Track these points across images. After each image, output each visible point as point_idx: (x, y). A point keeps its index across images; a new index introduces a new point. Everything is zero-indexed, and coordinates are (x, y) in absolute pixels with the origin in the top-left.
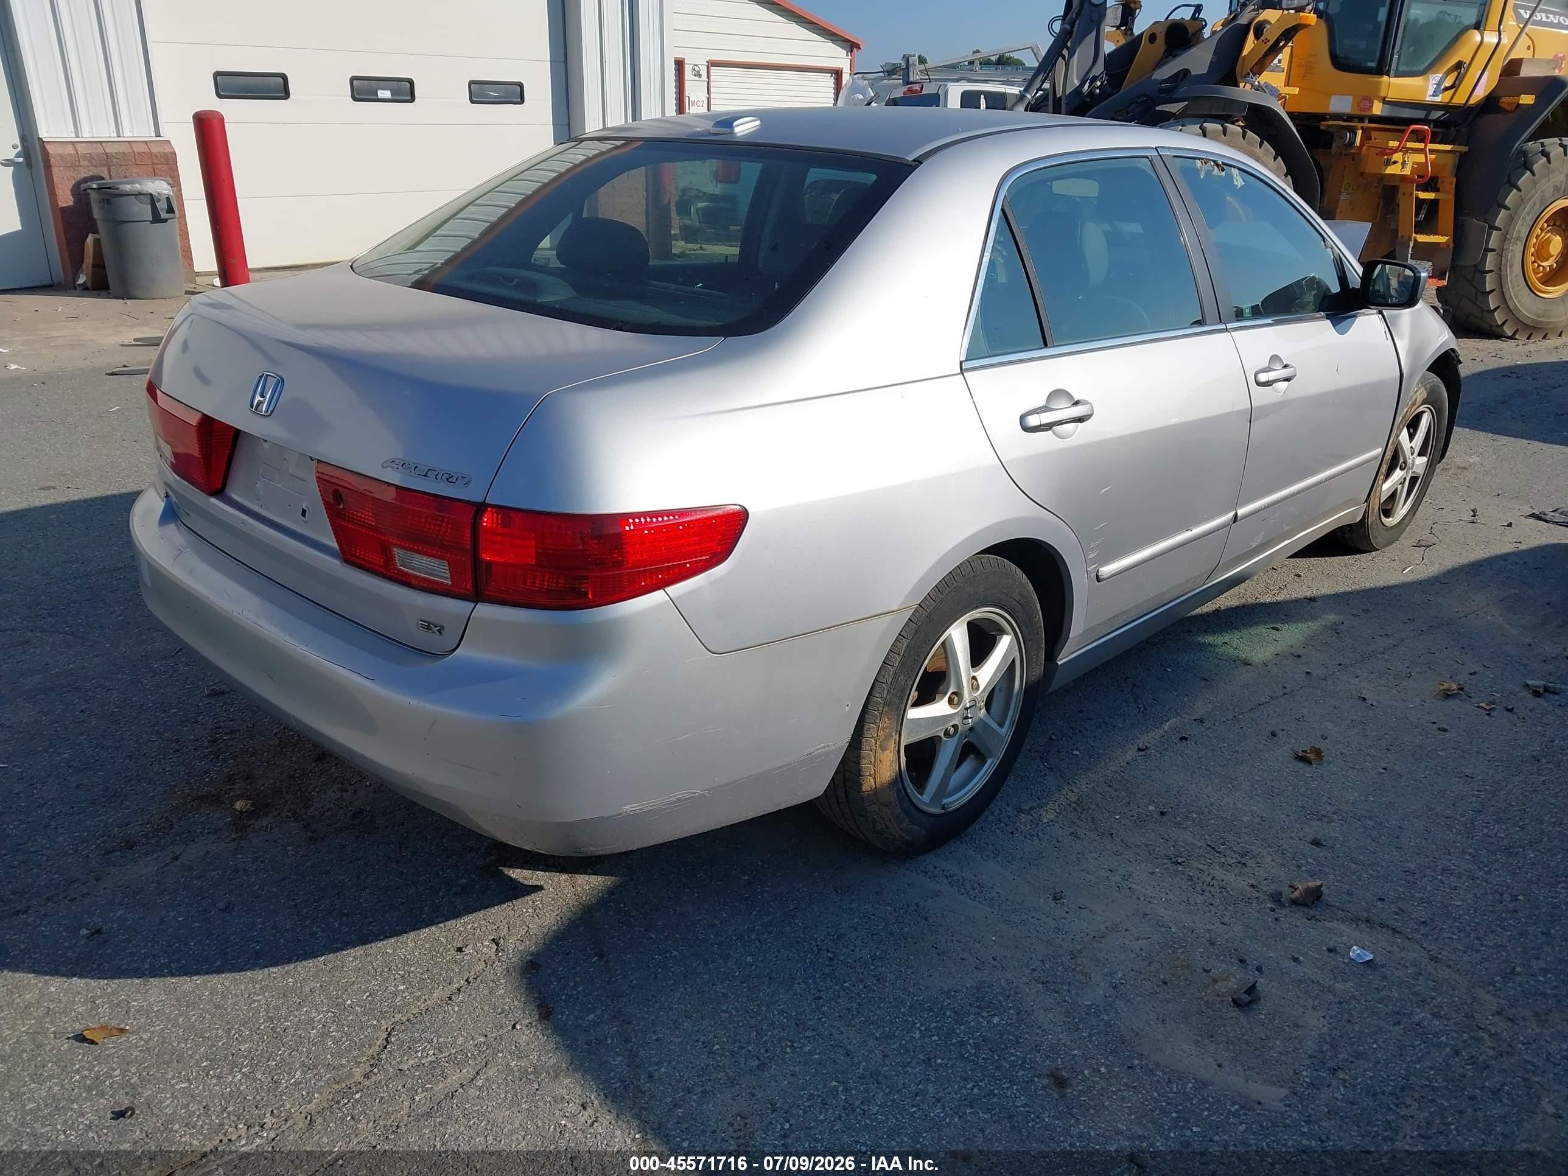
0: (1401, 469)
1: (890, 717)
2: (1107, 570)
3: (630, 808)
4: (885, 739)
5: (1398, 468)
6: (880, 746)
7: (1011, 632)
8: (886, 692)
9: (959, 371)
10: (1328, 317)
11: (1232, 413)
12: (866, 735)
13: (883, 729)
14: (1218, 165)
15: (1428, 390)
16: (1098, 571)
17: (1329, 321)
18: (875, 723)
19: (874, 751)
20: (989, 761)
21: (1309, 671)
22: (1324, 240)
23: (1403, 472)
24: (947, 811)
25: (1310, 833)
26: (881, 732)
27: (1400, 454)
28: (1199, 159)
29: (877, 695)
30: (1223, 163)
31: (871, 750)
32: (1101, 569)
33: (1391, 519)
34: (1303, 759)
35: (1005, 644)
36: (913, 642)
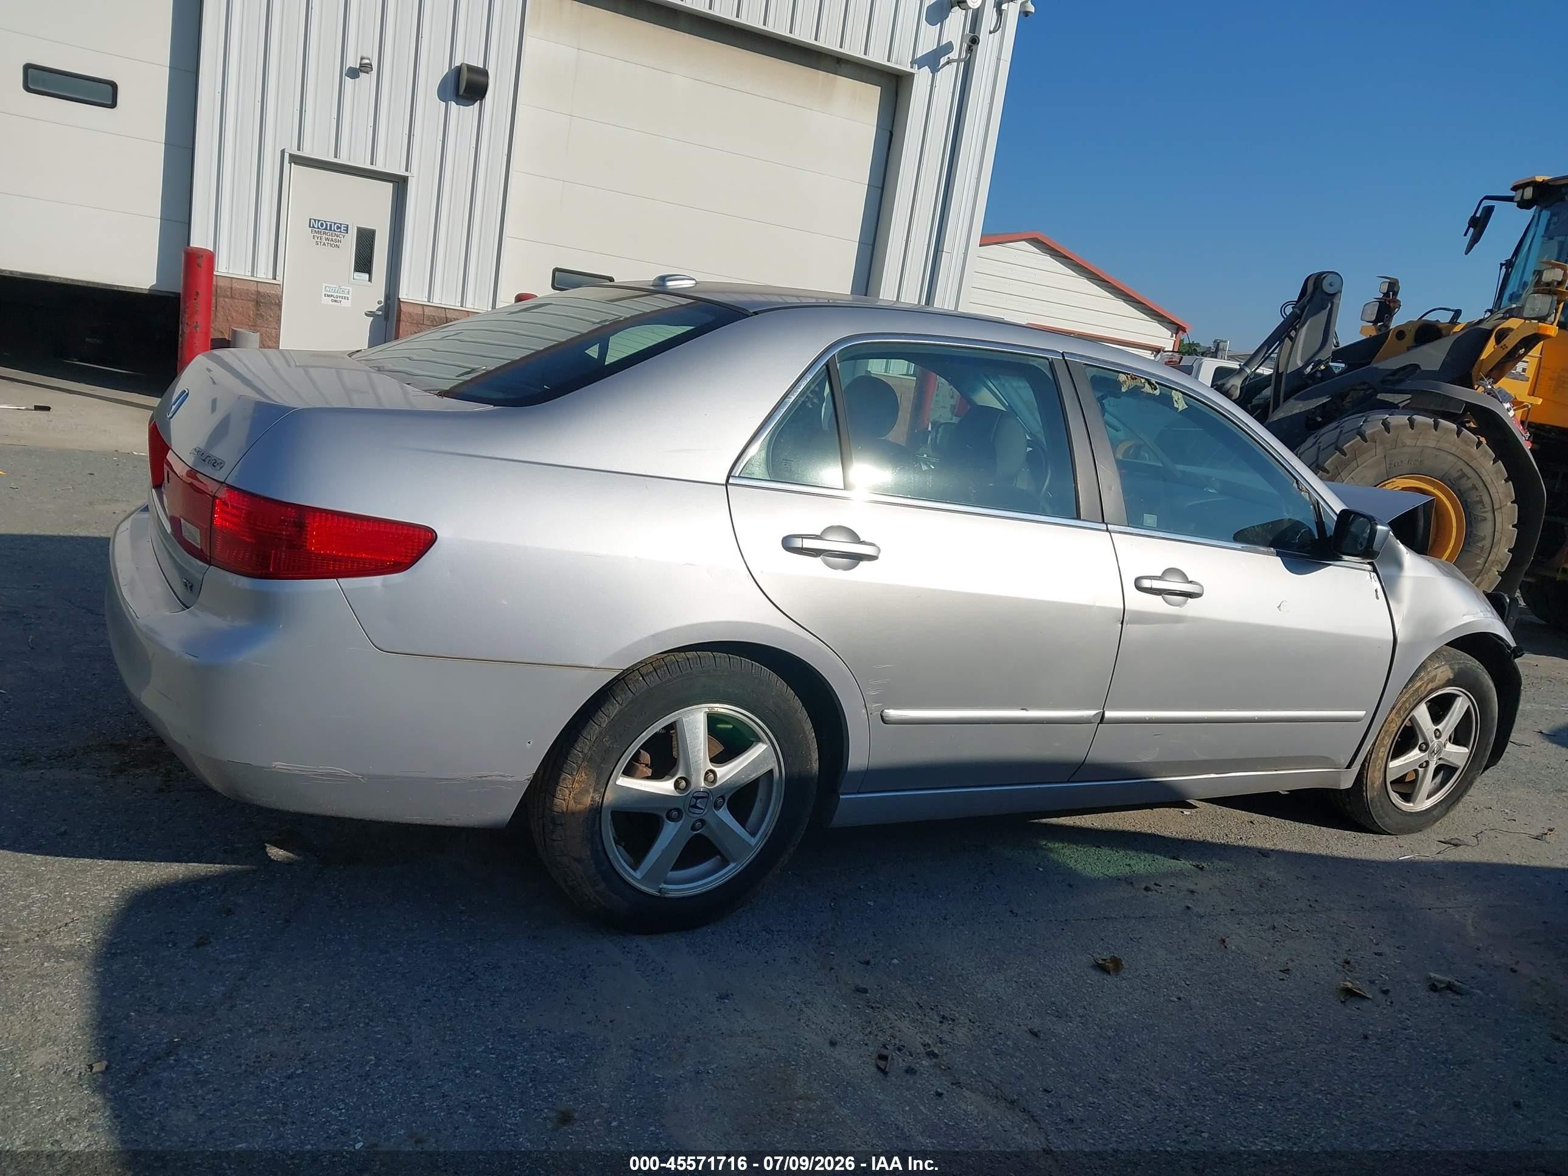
0: (1420, 749)
1: (587, 772)
2: (893, 713)
3: (279, 765)
4: (579, 792)
5: (1417, 748)
6: (573, 798)
7: (768, 741)
8: (587, 748)
9: (724, 482)
10: (1278, 555)
11: (1094, 606)
12: (561, 784)
13: (578, 782)
14: (1150, 383)
15: (1456, 670)
16: (882, 711)
17: (1279, 558)
18: (571, 774)
19: (567, 801)
20: (732, 865)
21: (1190, 906)
22: (1297, 481)
23: (1423, 754)
24: (662, 896)
25: (1036, 1023)
26: (576, 785)
27: (1418, 732)
28: (1125, 373)
29: (578, 749)
30: (1156, 382)
31: (564, 800)
32: (886, 711)
33: (1411, 805)
34: (1102, 968)
35: (759, 750)
36: (626, 709)
